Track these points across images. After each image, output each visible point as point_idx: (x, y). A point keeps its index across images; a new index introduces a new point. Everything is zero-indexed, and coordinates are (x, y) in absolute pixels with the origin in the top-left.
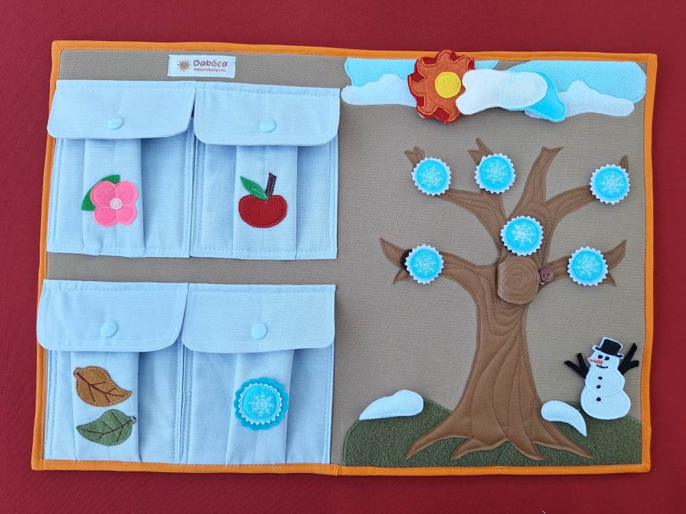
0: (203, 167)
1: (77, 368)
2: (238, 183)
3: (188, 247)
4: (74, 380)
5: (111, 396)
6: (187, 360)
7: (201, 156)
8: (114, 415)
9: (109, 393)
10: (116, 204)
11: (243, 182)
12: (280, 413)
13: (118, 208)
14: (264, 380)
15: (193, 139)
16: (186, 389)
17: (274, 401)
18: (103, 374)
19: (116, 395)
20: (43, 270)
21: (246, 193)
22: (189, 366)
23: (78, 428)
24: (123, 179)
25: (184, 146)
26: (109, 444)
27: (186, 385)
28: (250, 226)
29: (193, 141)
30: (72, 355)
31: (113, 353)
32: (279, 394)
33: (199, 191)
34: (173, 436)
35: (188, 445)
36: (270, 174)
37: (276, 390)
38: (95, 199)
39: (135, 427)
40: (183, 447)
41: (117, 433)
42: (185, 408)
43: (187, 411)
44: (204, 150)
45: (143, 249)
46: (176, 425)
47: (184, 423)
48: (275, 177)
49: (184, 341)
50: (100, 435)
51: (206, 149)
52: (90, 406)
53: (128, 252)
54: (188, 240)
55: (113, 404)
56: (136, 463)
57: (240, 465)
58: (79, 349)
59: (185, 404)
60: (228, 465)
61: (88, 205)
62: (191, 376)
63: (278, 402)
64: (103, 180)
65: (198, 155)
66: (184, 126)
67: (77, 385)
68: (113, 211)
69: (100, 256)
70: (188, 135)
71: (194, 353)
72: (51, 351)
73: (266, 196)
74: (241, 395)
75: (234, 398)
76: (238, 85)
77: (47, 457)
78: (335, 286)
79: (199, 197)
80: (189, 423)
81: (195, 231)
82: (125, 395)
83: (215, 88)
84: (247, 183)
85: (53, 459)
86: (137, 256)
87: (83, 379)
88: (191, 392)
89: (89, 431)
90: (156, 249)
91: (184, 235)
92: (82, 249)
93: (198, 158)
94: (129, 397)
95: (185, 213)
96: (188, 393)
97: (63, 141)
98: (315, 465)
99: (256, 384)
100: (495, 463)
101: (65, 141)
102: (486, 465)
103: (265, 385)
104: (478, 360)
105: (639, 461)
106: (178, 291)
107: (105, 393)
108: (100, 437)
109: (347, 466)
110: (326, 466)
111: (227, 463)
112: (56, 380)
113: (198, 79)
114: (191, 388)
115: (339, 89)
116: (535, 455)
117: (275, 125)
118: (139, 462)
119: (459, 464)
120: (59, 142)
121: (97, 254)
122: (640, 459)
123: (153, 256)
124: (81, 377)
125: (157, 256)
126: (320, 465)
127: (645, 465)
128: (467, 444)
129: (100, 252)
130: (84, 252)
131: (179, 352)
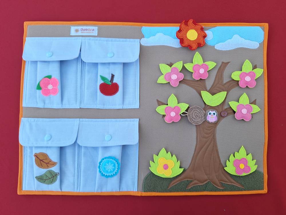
0: (85, 72)
1: (35, 153)
2: (99, 78)
3: (79, 104)
4: (34, 158)
5: (49, 165)
6: (79, 149)
7: (84, 67)
8: (51, 172)
9: (48, 163)
10: (50, 87)
11: (101, 78)
12: (117, 171)
13: (51, 89)
14: (110, 157)
15: (81, 60)
16: (79, 161)
17: (114, 166)
18: (45, 156)
19: (51, 164)
20: (21, 114)
21: (102, 82)
22: (80, 152)
23: (36, 177)
24: (53, 77)
25: (77, 63)
26: (48, 184)
27: (79, 160)
28: (104, 95)
29: (81, 62)
30: (33, 148)
31: (50, 147)
32: (116, 163)
33: (84, 81)
34: (74, 181)
35: (80, 184)
36: (112, 74)
37: (115, 161)
38: (42, 85)
39: (59, 177)
40: (78, 185)
41: (51, 179)
42: (79, 169)
43: (80, 170)
44: (85, 65)
45: (61, 105)
46: (75, 176)
47: (78, 175)
48: (114, 75)
49: (78, 142)
50: (45, 180)
51: (86, 64)
52: (40, 168)
53: (55, 107)
54: (79, 101)
55: (50, 168)
56: (59, 191)
57: (101, 192)
58: (36, 145)
59: (79, 167)
60: (96, 192)
61: (39, 87)
62: (81, 156)
63: (116, 166)
64: (45, 77)
65: (83, 67)
66: (77, 56)
67: (35, 160)
68: (49, 90)
69: (44, 108)
70: (79, 59)
71: (82, 147)
72: (25, 147)
73: (110, 83)
74: (101, 164)
75: (98, 165)
76: (99, 38)
77: (24, 189)
78: (138, 119)
79: (83, 84)
80: (81, 175)
81: (82, 98)
82: (54, 164)
83: (89, 40)
84: (103, 78)
85: (26, 190)
86: (59, 108)
87: (38, 157)
88: (81, 163)
89: (40, 179)
90: (66, 105)
91: (78, 99)
92: (37, 105)
93: (83, 68)
94: (56, 164)
95: (78, 90)
96: (80, 163)
97: (28, 62)
98: (132, 192)
99: (107, 159)
100: (204, 190)
101: (29, 62)
102: (201, 191)
103: (111, 159)
104: (197, 148)
105: (263, 189)
106: (75, 122)
107: (47, 163)
108: (45, 181)
109: (144, 192)
110: (136, 192)
111: (96, 191)
112: (27, 158)
113: (82, 36)
114: (81, 161)
115: (139, 40)
116: (220, 187)
117: (114, 54)
118: (61, 191)
119: (190, 191)
120: (27, 62)
121: (43, 107)
122: (263, 188)
123: (65, 108)
124: (37, 157)
125: (67, 108)
126: (133, 192)
127: (265, 191)
128: (193, 183)
129: (44, 106)
130: (38, 106)
131: (76, 147)
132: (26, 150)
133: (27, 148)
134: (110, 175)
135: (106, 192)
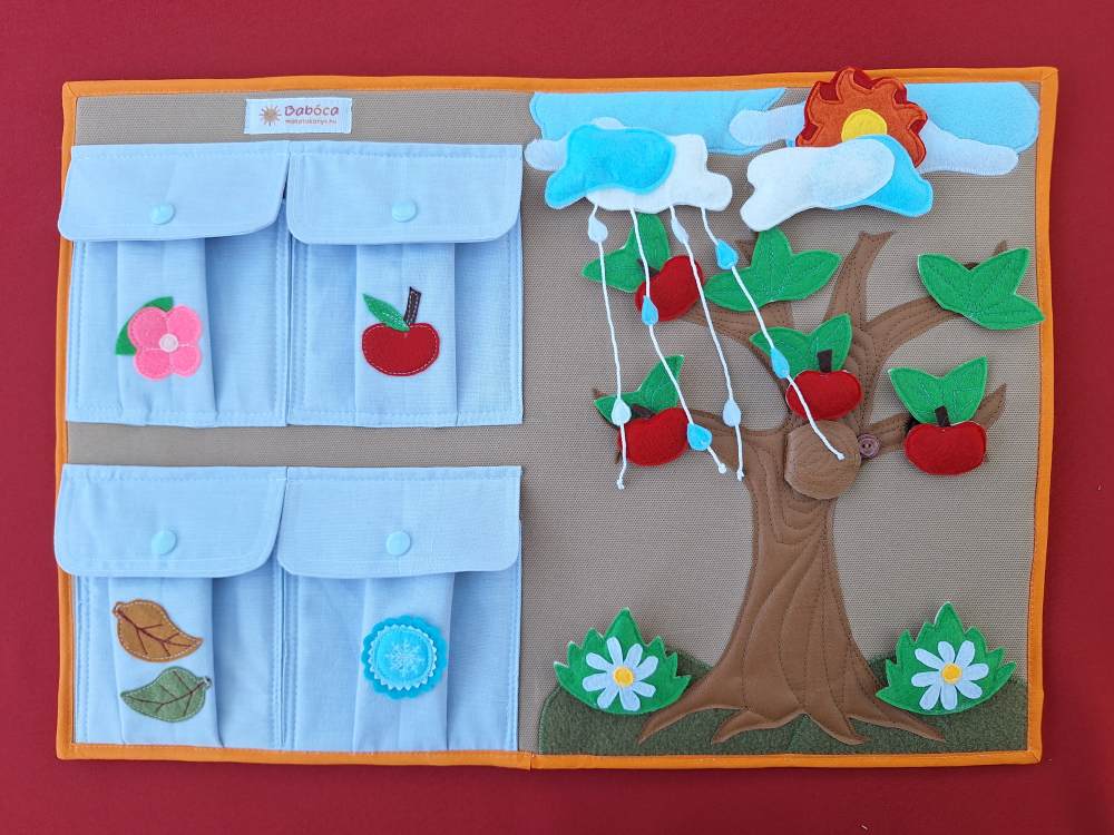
0: (305, 280)
1: (119, 603)
2: (361, 306)
3: (284, 410)
4: (113, 622)
5: (172, 646)
6: (288, 588)
7: (301, 262)
8: (178, 675)
9: (168, 641)
10: (168, 343)
11: (368, 303)
12: (434, 671)
13: (172, 350)
14: (407, 620)
15: (287, 237)
16: (288, 634)
17: (424, 653)
18: (157, 612)
19: (179, 645)
20: (62, 449)
21: (373, 321)
22: (292, 597)
23: (123, 695)
24: (178, 303)
25: (274, 245)
26: (172, 720)
27: (288, 628)
28: (382, 374)
29: (287, 241)
30: (110, 583)
31: (171, 579)
32: (432, 642)
33: (300, 319)
34: (270, 708)
35: (294, 722)
36: (411, 289)
37: (426, 635)
38: (136, 338)
39: (209, 694)
40: (286, 725)
41: (182, 703)
42: (287, 664)
43: (291, 668)
44: (306, 252)
45: (213, 414)
46: (274, 689)
47: (287, 687)
48: (420, 294)
49: (283, 560)
50: (158, 705)
51: (309, 253)
52: (139, 662)
53: (190, 420)
54: (285, 398)
55: (173, 659)
56: (214, 748)
57: (376, 753)
58: (120, 573)
59: (288, 657)
60: (357, 753)
61: (125, 346)
62: (296, 613)
63: (430, 655)
64: (147, 305)
65: (297, 259)
66: (270, 216)
67: (119, 629)
68: (164, 355)
69: (148, 426)
70: (280, 228)
71: (300, 580)
72: (79, 578)
73: (404, 325)
74: (372, 644)
75: (362, 649)
76: (357, 144)
77: (80, 738)
78: (520, 468)
79: (299, 328)
80: (295, 686)
81: (294, 383)
82: (191, 644)
83: (320, 150)
84: (374, 305)
85: (89, 741)
86: (205, 425)
87: (128, 619)
88: (296, 639)
89: (141, 700)
90: (234, 414)
91: (278, 390)
92: (120, 415)
93: (296, 265)
94: (198, 647)
95: (279, 354)
96: (292, 642)
97: (84, 245)
98: (495, 752)
99: (394, 626)
100: (784, 749)
101: (87, 245)
102: (770, 751)
103: (410, 627)
104: (755, 584)
105: (1023, 746)
106: (271, 480)
107: (162, 642)
108: (158, 710)
109: (544, 753)
110: (511, 753)
111: (354, 750)
112: (88, 620)
113: (293, 137)
114: (296, 632)
115: (520, 147)
116: (850, 738)
117: (417, 209)
118: (220, 746)
119: (725, 750)
120: (79, 246)
121: (143, 423)
122: (1025, 743)
123: (229, 425)
124: (125, 617)
125: (235, 425)
126: (502, 752)
127: (1032, 753)
128: (737, 720)
129: (147, 419)
130: (123, 420)
131: (275, 576)
132: (83, 588)
133: (87, 580)
134: (408, 689)
135: (394, 753)
